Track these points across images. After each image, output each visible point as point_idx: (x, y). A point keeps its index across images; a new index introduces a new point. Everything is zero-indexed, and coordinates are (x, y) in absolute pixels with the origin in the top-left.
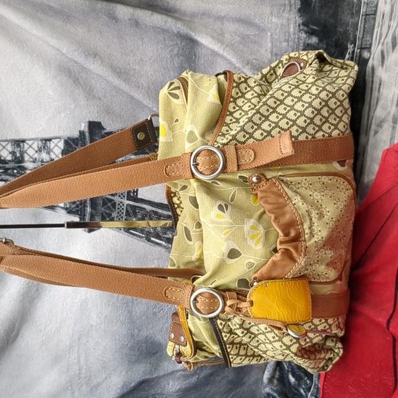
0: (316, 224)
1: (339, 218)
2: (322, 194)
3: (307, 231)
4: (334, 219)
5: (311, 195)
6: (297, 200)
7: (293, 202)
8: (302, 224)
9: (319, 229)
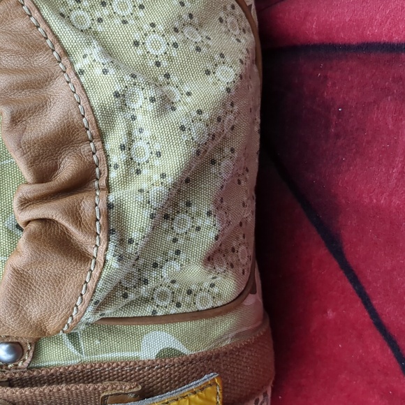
0: (147, 133)
1: (221, 112)
2: (173, 39)
3: (117, 157)
4: (206, 116)
5: (136, 44)
6: (89, 59)
7: (78, 67)
8: (102, 136)
9: (157, 147)
